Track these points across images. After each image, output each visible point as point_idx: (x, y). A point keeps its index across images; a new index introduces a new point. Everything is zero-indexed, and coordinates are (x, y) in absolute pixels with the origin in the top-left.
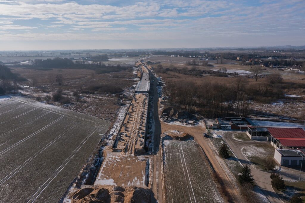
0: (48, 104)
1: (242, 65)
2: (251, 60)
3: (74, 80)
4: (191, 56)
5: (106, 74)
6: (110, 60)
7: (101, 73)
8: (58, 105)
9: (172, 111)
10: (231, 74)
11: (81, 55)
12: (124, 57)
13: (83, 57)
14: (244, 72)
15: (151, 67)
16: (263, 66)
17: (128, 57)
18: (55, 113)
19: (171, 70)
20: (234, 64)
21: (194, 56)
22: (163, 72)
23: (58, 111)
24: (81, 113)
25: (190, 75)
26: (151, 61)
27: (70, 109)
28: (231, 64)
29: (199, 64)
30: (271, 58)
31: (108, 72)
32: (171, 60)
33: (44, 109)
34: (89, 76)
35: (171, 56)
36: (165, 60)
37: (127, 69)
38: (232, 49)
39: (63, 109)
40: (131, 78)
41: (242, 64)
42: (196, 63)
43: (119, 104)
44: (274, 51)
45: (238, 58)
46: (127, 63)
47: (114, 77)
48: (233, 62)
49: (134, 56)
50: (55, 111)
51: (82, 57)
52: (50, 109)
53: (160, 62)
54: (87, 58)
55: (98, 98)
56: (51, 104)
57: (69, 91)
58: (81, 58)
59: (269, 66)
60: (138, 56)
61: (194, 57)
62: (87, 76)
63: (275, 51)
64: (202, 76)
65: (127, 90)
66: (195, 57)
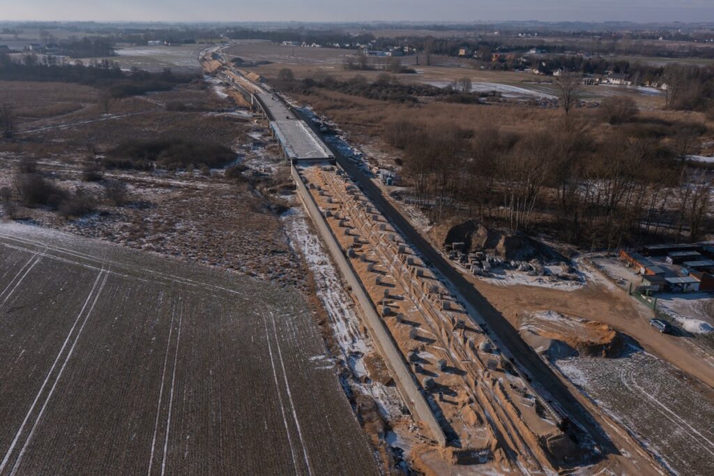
0: (15, 219)
1: (481, 69)
2: (496, 56)
3: (49, 121)
4: (337, 45)
5: (137, 97)
6: (120, 52)
7: (121, 96)
8: (54, 224)
9: (481, 231)
10: (484, 95)
11: (20, 36)
12: (155, 45)
13: (37, 45)
14: (510, 90)
15: (258, 76)
16: (537, 72)
17: (167, 45)
18: (59, 258)
19: (321, 86)
20: (459, 66)
21: (347, 45)
22: (305, 92)
23: (71, 252)
24: (161, 255)
25: (385, 99)
26: (242, 58)
27: (109, 235)
28: (453, 66)
29: (377, 68)
30: (533, 52)
31: (142, 93)
32: (293, 55)
33: (7, 245)
34: (88, 106)
35: (285, 43)
36: (277, 56)
37: (190, 80)
38: (417, 28)
39: (82, 239)
40: (223, 111)
41: (482, 67)
42: (368, 64)
43: (269, 208)
44: (520, 35)
45: (462, 52)
46: (177, 64)
47: (170, 108)
48: (452, 60)
49: (182, 43)
50: (56, 248)
51: (32, 45)
52: (32, 242)
53: (269, 60)
54: (50, 46)
55: (179, 187)
56: (25, 220)
57: (56, 163)
58: (31, 47)
59: (552, 73)
60: (192, 42)
61: (347, 48)
62: (83, 105)
63: (522, 34)
64: (415, 101)
65: (243, 152)
66: (351, 45)
